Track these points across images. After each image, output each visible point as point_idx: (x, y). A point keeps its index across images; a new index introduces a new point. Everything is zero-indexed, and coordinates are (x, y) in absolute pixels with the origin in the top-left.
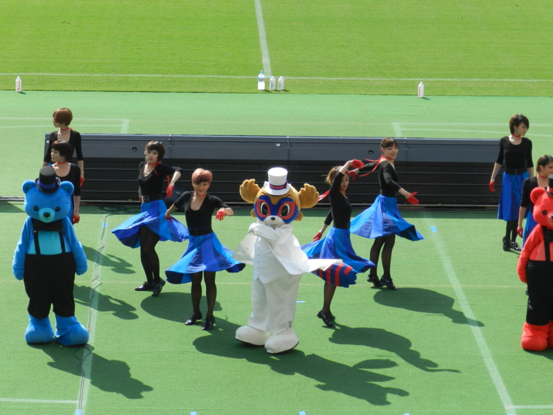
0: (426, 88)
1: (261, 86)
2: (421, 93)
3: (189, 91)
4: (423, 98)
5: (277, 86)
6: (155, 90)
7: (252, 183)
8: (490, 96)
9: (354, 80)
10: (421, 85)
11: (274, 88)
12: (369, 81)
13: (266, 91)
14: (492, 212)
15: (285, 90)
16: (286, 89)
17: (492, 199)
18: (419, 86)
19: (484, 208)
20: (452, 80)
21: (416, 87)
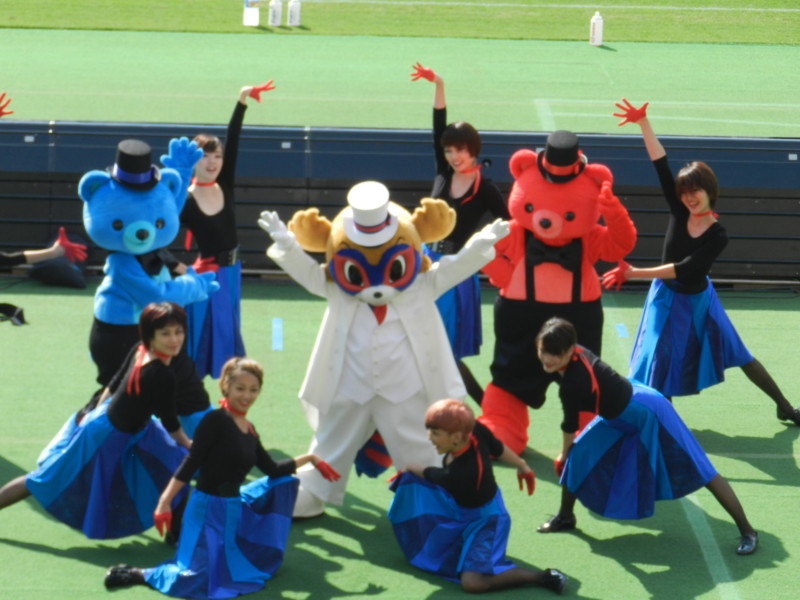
0: (607, 25)
1: (251, 17)
2: (598, 35)
3: (93, 25)
4: (602, 47)
5: (284, 17)
6: (21, 23)
7: (312, 216)
8: (745, 43)
9: (451, 8)
10: (596, 19)
11: (279, 22)
12: (483, 9)
13: (262, 28)
14: (749, 294)
15: (302, 27)
16: (304, 24)
17: (749, 266)
18: (593, 20)
19: (731, 285)
20: (664, 8)
21: (584, 22)
